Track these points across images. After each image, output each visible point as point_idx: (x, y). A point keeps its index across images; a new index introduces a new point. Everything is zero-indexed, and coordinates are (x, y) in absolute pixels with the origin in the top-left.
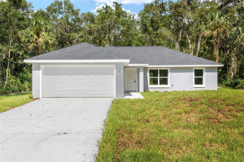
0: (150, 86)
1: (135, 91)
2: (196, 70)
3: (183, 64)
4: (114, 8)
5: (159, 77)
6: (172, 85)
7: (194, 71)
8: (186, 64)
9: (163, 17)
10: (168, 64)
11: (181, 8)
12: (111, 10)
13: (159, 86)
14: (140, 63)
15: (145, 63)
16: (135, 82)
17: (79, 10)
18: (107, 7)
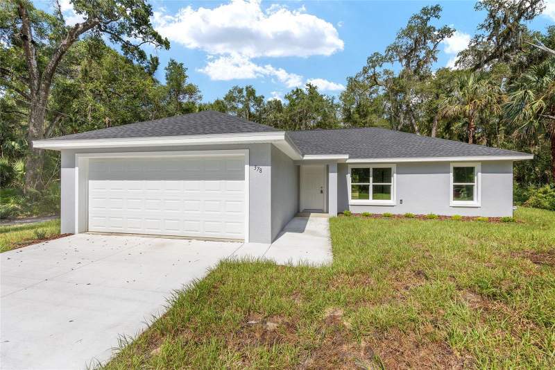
0: (351, 202)
1: (321, 211)
2: (456, 169)
3: (428, 156)
4: (306, 92)
5: (371, 184)
6: (401, 201)
7: (452, 169)
8: (433, 156)
9: (375, 100)
10: (392, 156)
11: (404, 80)
12: (303, 94)
13: (371, 201)
14: (331, 153)
15: (340, 153)
16: (322, 192)
17: (263, 97)
18: (297, 91)
